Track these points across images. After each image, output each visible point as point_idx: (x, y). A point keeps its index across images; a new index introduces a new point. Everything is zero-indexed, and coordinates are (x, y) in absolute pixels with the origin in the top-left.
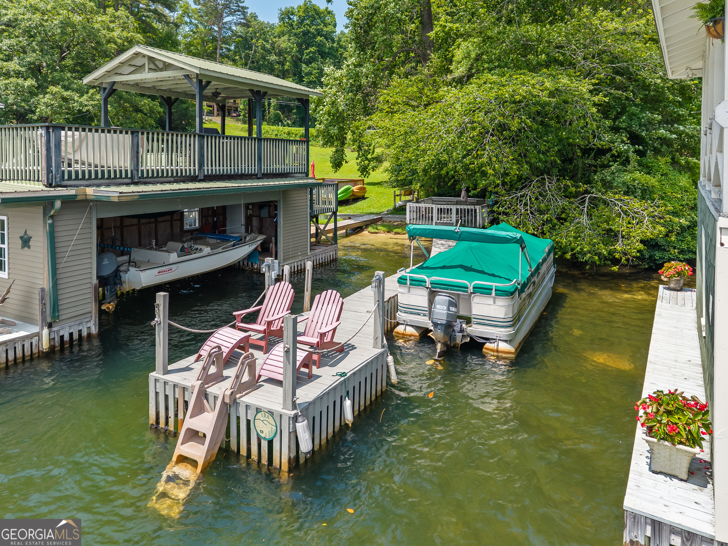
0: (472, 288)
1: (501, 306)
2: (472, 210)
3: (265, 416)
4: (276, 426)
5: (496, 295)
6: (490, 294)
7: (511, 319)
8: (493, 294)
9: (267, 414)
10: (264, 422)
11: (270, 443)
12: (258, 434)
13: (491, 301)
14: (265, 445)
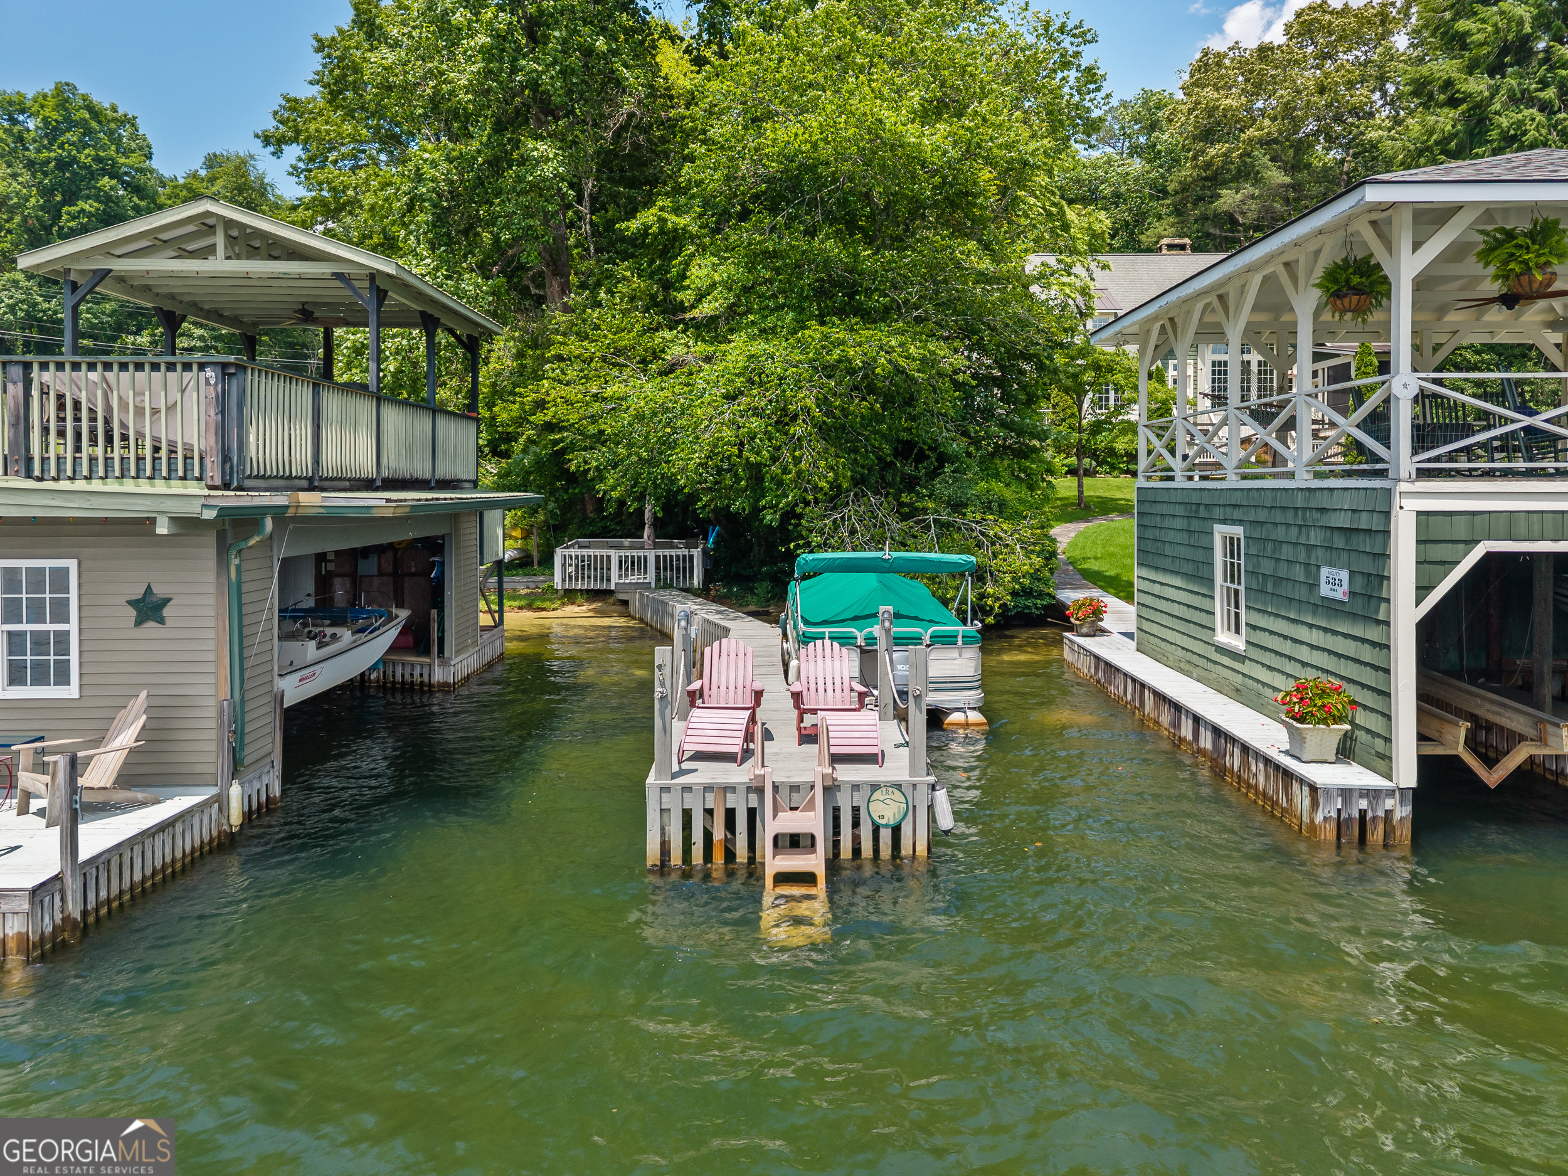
0: (928, 638)
1: (970, 659)
2: (684, 556)
3: (887, 793)
4: (907, 803)
5: (964, 643)
6: (956, 643)
7: (979, 677)
8: (960, 643)
9: (890, 789)
10: (886, 801)
11: (896, 830)
12: (873, 823)
13: (954, 654)
14: (886, 836)
